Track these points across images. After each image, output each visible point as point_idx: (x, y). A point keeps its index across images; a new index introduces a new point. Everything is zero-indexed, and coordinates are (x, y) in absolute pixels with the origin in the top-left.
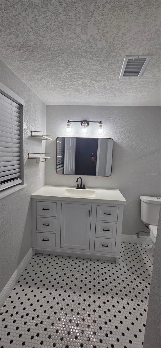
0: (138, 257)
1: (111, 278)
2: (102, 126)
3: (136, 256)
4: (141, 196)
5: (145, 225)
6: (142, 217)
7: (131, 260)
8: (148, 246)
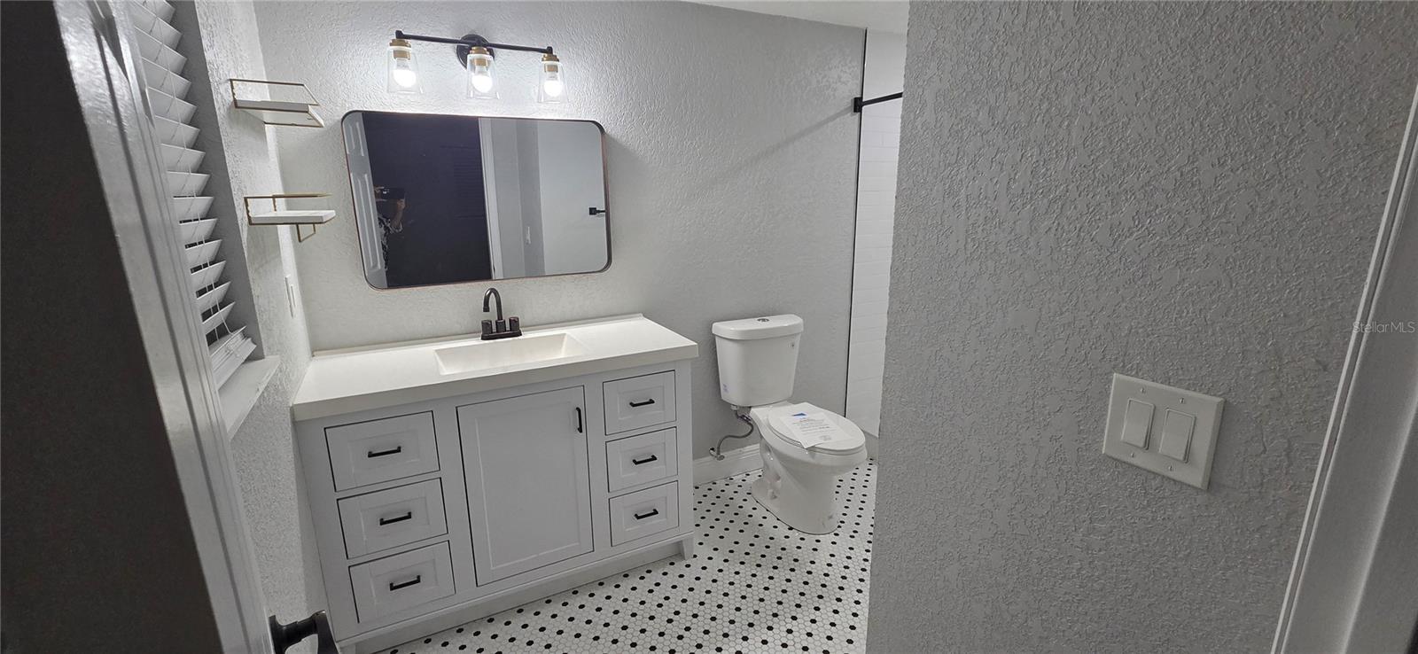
0: (736, 514)
1: (691, 604)
2: (556, 67)
3: (729, 515)
4: (714, 324)
5: (736, 414)
6: (726, 390)
7: (719, 530)
8: (748, 475)
